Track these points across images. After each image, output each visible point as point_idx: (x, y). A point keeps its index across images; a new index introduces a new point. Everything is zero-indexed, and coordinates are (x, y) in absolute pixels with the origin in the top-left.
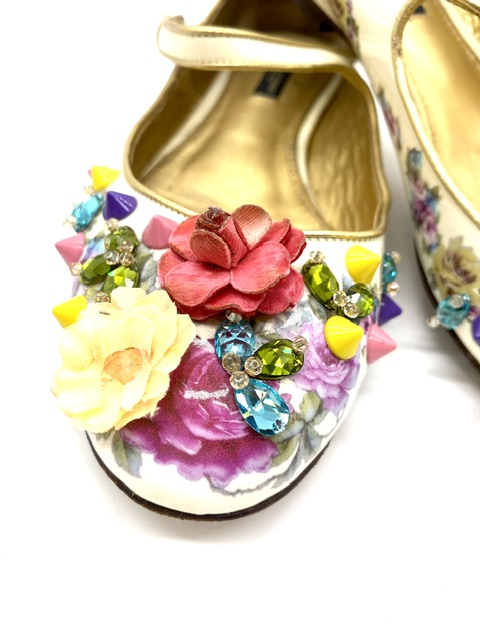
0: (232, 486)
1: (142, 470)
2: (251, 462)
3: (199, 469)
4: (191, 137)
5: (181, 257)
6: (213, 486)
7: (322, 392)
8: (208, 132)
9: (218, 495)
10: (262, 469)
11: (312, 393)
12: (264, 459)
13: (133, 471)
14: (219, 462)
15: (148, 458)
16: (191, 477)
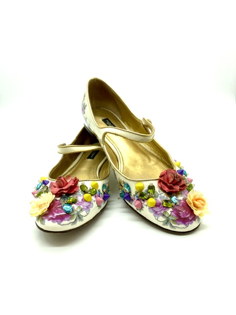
0: (62, 223)
1: (45, 223)
2: (66, 219)
3: (56, 221)
4: (69, 171)
5: (55, 187)
6: (58, 224)
7: (82, 207)
8: (74, 169)
9: (59, 225)
10: (68, 220)
11: (79, 207)
12: (69, 218)
13: (44, 224)
14: (59, 219)
15: (46, 221)
16: (54, 222)
